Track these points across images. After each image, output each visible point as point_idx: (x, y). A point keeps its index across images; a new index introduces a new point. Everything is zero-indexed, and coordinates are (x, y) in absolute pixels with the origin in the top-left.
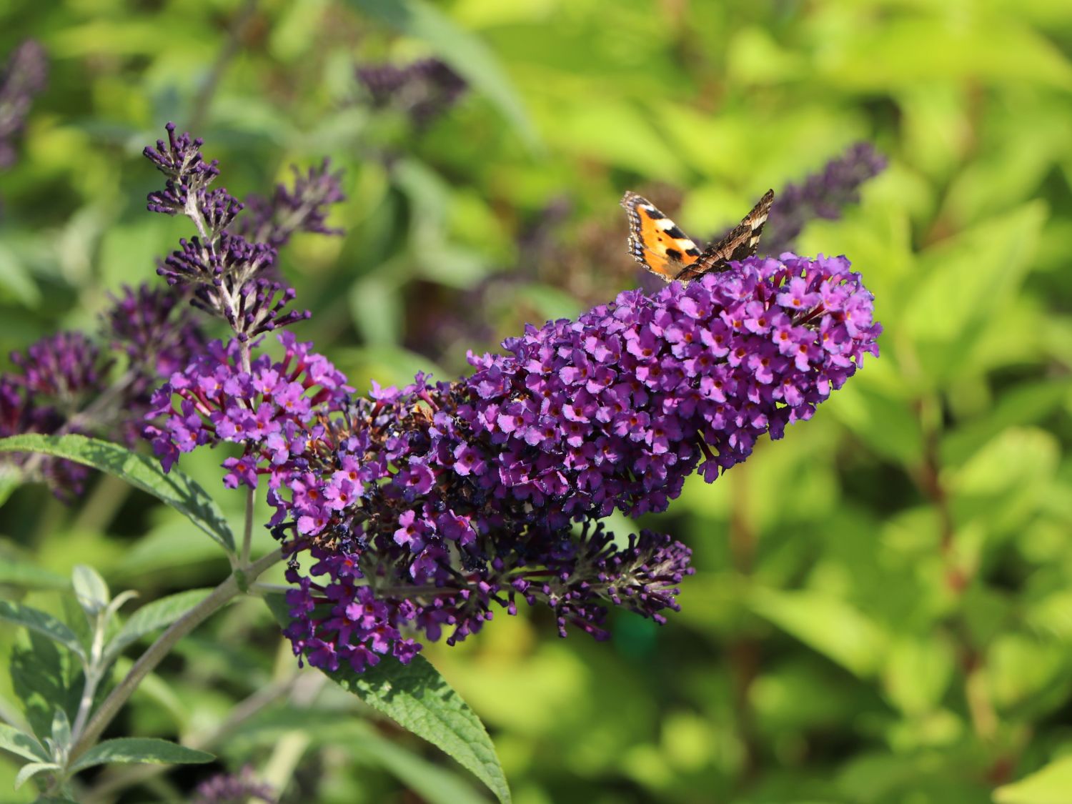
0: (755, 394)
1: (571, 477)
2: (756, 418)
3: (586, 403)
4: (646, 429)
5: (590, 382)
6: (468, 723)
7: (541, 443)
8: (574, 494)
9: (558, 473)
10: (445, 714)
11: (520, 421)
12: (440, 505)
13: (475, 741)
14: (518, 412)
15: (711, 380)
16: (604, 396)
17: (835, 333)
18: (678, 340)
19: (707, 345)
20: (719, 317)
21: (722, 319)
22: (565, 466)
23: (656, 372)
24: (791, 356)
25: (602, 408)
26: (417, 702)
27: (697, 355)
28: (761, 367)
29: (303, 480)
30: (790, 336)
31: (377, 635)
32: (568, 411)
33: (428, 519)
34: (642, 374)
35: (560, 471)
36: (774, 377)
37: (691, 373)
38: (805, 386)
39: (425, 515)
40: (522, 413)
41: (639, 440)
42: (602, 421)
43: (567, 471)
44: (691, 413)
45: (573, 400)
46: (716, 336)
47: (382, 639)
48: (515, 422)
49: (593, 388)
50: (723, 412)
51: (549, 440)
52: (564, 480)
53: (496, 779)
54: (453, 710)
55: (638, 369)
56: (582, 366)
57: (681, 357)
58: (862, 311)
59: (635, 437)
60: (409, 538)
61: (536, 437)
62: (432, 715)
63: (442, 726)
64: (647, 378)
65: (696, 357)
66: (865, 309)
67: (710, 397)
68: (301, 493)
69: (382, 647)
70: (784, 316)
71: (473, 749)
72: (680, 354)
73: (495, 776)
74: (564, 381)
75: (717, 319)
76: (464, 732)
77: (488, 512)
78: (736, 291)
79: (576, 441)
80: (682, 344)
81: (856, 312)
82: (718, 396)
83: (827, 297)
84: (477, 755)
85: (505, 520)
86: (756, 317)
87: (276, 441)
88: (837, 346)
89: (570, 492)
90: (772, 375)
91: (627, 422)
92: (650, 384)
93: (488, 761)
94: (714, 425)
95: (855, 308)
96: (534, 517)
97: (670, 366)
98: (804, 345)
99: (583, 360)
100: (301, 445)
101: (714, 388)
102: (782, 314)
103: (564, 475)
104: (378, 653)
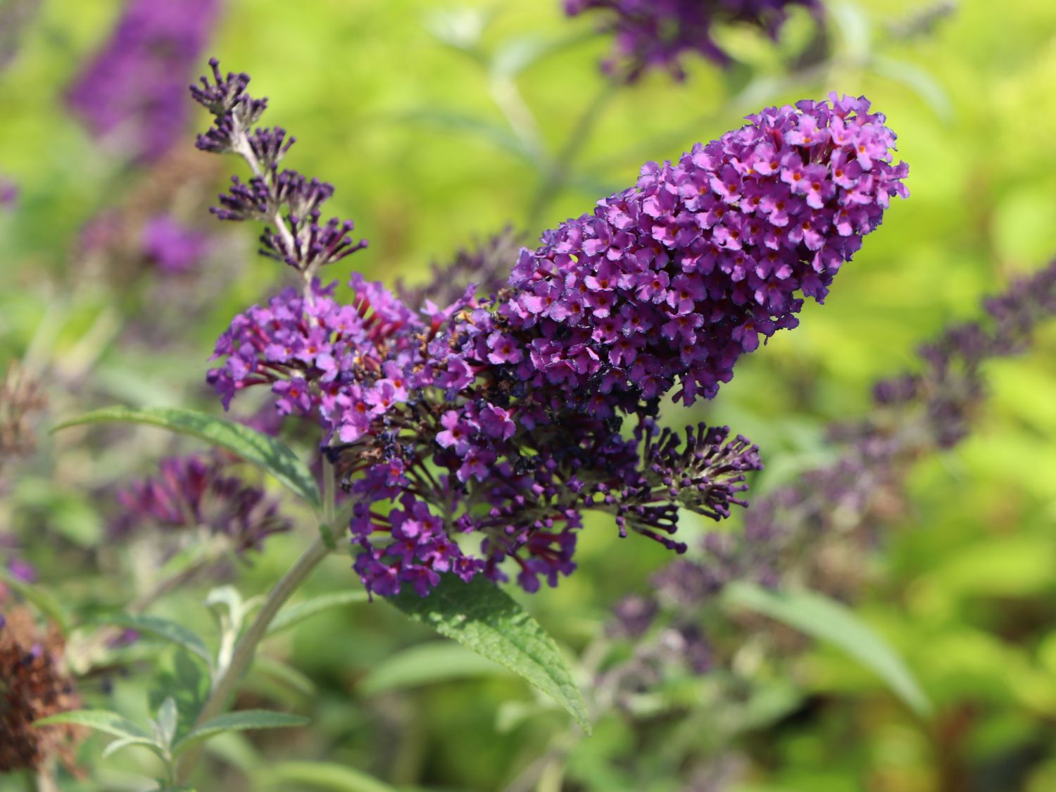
0: (772, 240)
1: (603, 352)
2: (779, 269)
3: (611, 274)
4: (668, 290)
5: (611, 250)
6: (544, 647)
7: (567, 319)
8: (608, 371)
9: (588, 349)
10: (520, 639)
11: (547, 301)
12: (481, 402)
13: (551, 663)
14: (545, 291)
15: (725, 230)
16: (625, 262)
17: (848, 168)
18: (693, 194)
19: (719, 193)
20: (729, 163)
21: (732, 166)
22: (594, 341)
23: (672, 229)
24: (803, 194)
25: (624, 276)
26: (491, 630)
27: (711, 206)
28: (776, 211)
29: (348, 394)
30: (803, 175)
31: (437, 555)
32: (591, 283)
33: (472, 419)
34: (659, 234)
35: (589, 346)
36: (789, 220)
37: (704, 225)
38: (824, 229)
39: (468, 415)
40: (549, 292)
41: (660, 301)
42: (625, 289)
43: (598, 347)
44: (711, 268)
45: (596, 271)
46: (729, 186)
47: (444, 558)
48: (543, 303)
49: (613, 255)
50: (742, 264)
51: (575, 315)
52: (595, 357)
53: (572, 701)
54: (528, 635)
55: (654, 229)
56: (605, 236)
57: (694, 210)
58: (877, 144)
59: (658, 300)
60: (454, 441)
61: (561, 312)
62: (506, 641)
63: (516, 651)
64: (665, 238)
65: (711, 209)
66: (879, 142)
67: (725, 247)
68: (348, 408)
69: (441, 566)
70: (794, 155)
71: (547, 671)
72: (694, 207)
73: (571, 698)
74: (587, 253)
75: (726, 166)
76: (539, 655)
77: (529, 403)
78: (749, 138)
79: (602, 313)
80: (696, 199)
81: (870, 145)
82: (734, 245)
83: (840, 134)
84: (552, 677)
85: (546, 411)
86: (767, 160)
87: (325, 362)
88: (852, 181)
89: (602, 370)
90: (787, 218)
91: (648, 286)
92: (667, 243)
93: (564, 683)
94: (734, 277)
95: (869, 141)
96: (575, 405)
97: (684, 221)
98: (816, 183)
99: (605, 229)
100: (349, 361)
101: (730, 239)
102: (791, 154)
103: (595, 352)
104: (440, 572)
